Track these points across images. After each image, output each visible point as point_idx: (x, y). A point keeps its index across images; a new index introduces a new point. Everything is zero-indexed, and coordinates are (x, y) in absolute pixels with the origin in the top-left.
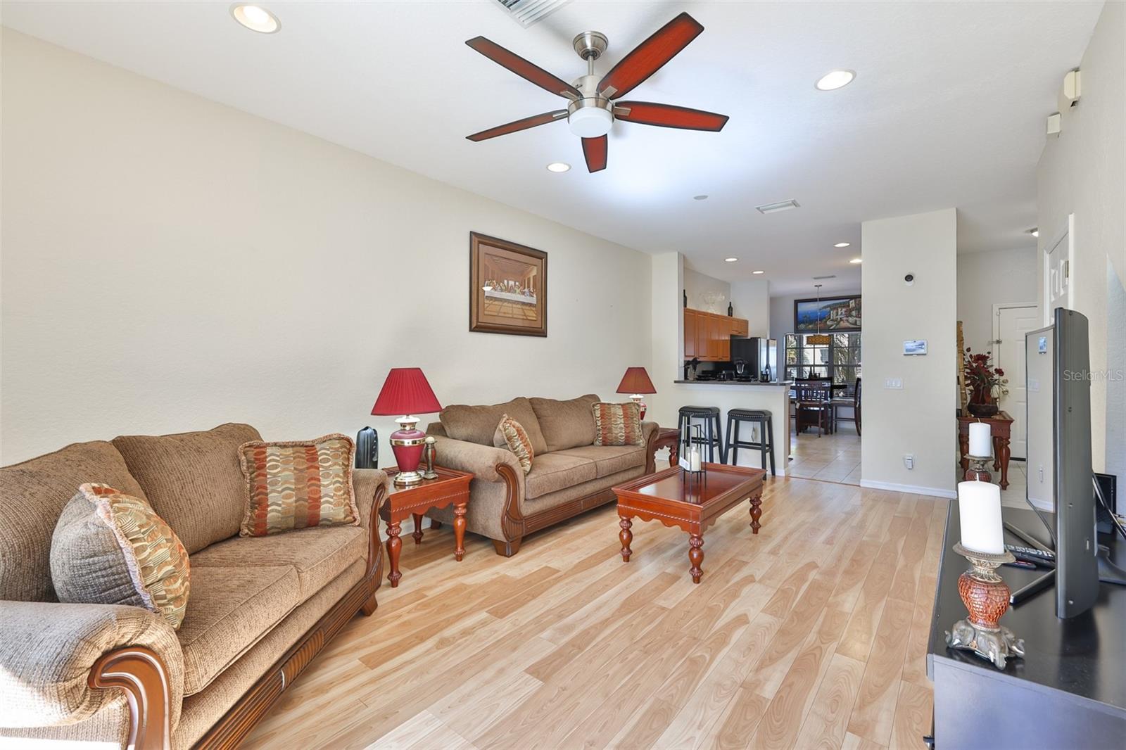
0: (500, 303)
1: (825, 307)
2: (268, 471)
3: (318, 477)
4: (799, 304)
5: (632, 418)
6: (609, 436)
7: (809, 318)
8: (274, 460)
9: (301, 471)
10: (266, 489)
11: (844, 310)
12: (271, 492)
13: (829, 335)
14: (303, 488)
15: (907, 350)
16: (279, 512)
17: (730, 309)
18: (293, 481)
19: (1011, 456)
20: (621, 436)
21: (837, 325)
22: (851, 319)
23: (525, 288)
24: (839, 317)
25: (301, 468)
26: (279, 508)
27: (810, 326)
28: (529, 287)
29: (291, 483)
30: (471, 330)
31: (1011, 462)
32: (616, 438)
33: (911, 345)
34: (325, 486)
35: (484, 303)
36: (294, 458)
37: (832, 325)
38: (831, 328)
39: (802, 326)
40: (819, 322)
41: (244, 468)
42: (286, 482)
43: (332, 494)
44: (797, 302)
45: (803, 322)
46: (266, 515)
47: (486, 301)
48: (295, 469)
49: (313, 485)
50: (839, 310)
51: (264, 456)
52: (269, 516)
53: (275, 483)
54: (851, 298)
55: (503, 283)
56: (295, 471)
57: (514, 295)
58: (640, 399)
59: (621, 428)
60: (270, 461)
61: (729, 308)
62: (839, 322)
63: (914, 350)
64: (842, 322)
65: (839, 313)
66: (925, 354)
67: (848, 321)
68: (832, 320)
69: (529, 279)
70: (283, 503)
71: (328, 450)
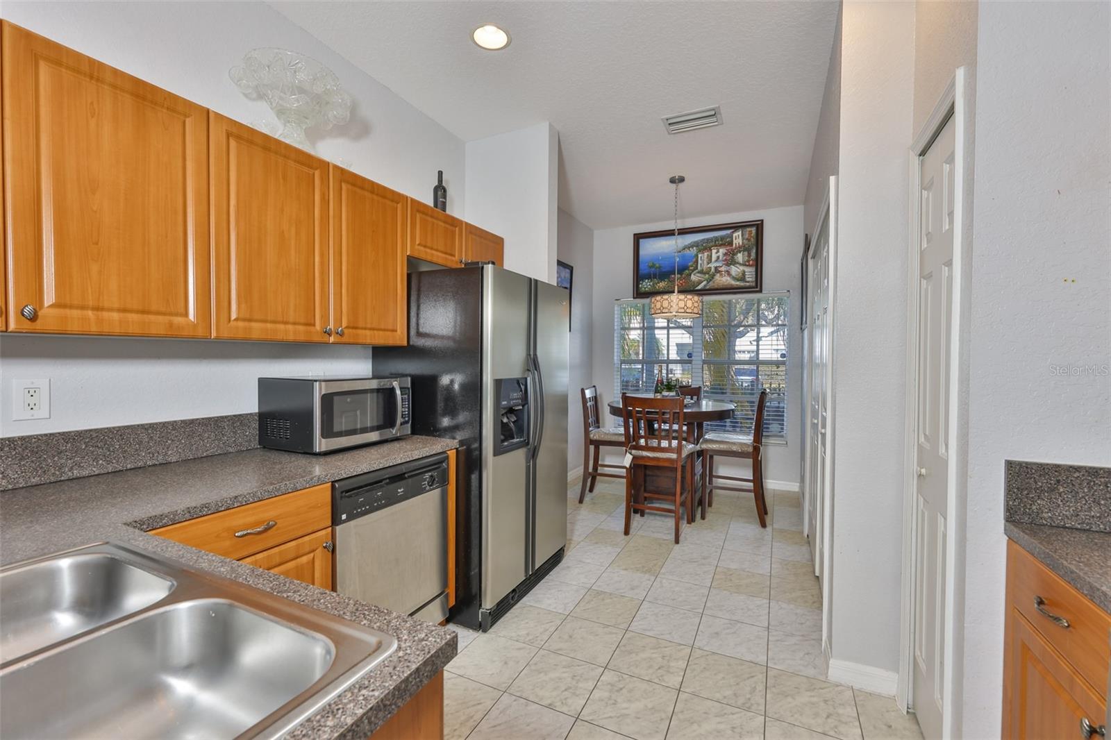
1: (689, 247)
4: (642, 241)
7: (660, 267)
11: (722, 251)
17: (440, 191)
21: (708, 283)
22: (735, 270)
24: (713, 265)
37: (700, 282)
38: (699, 287)
39: (647, 285)
40: (677, 276)
44: (638, 238)
45: (649, 277)
50: (714, 251)
61: (436, 190)
62: (713, 276)
64: (720, 276)
65: (714, 259)
67: (729, 273)
68: (702, 272)
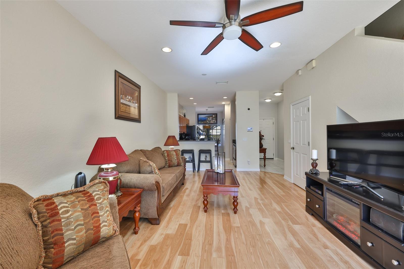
0: (126, 106)
1: (206, 117)
2: (61, 216)
3: (97, 211)
4: (199, 115)
5: (179, 155)
6: (171, 163)
7: (202, 120)
8: (64, 207)
9: (86, 210)
10: (61, 230)
11: (211, 118)
12: (65, 232)
13: (209, 126)
14: (89, 221)
15: (248, 130)
16: (75, 244)
17: (185, 115)
18: (82, 218)
19: (266, 158)
20: (176, 163)
23: (134, 101)
24: (210, 120)
25: (85, 207)
26: (75, 242)
27: (202, 122)
28: (135, 100)
29: (81, 220)
30: (116, 118)
31: (266, 160)
32: (174, 164)
33: (249, 128)
34: (102, 216)
35: (120, 106)
36: (79, 202)
39: (200, 122)
40: (205, 121)
41: (36, 219)
42: (77, 221)
43: (106, 220)
44: (198, 114)
46: (64, 251)
47: (121, 105)
48: (82, 209)
49: (94, 217)
51: (54, 205)
52: (66, 250)
53: (68, 224)
54: (213, 114)
55: (127, 97)
56: (83, 211)
57: (130, 103)
58: (173, 148)
59: (175, 160)
60: (61, 208)
63: (250, 130)
64: (211, 122)
66: (252, 131)
67: (212, 121)
68: (208, 121)
69: (135, 96)
70: (77, 236)
71: (98, 191)
